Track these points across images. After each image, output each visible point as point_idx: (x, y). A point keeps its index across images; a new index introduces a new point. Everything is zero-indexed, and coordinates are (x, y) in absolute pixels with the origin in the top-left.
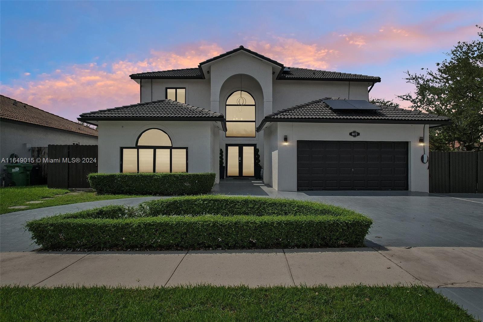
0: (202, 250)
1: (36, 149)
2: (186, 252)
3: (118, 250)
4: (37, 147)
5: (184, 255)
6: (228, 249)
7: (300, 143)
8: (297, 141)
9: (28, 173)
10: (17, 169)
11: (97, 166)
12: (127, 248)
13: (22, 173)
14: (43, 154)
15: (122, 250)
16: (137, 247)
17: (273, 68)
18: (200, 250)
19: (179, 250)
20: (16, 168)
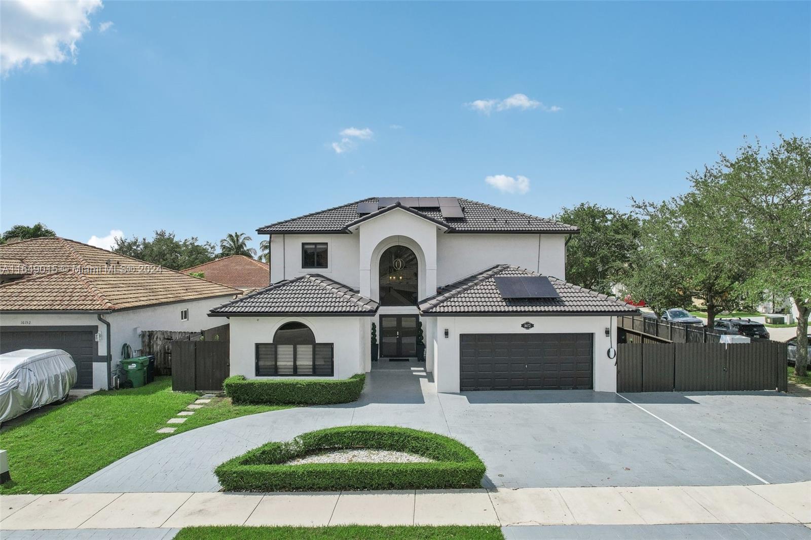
0: (352, 491)
1: (147, 333)
2: (340, 493)
3: (286, 491)
4: (148, 331)
5: (338, 496)
6: (373, 489)
7: (463, 337)
8: (460, 334)
9: (145, 368)
10: (134, 366)
11: (229, 365)
12: (293, 489)
13: (139, 370)
14: (155, 339)
15: (289, 490)
16: (300, 488)
17: (437, 227)
18: (350, 490)
19: (333, 491)
20: (133, 364)
